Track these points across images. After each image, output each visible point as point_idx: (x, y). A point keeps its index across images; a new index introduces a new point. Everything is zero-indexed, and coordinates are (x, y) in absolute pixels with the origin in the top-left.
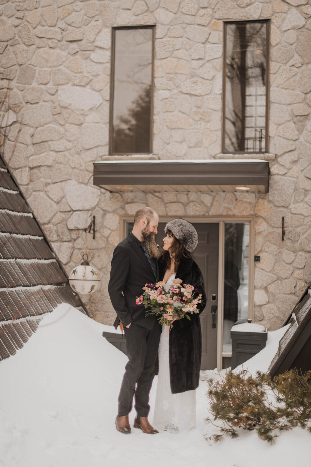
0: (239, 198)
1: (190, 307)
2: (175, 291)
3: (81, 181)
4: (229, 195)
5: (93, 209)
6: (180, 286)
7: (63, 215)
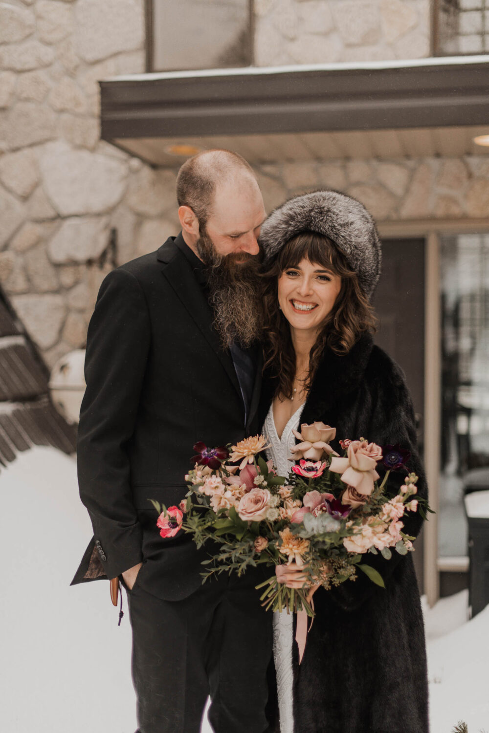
0: (477, 173)
1: (374, 533)
2: (309, 470)
3: (78, 141)
4: (452, 166)
5: (110, 211)
6: (329, 448)
7: (39, 230)
